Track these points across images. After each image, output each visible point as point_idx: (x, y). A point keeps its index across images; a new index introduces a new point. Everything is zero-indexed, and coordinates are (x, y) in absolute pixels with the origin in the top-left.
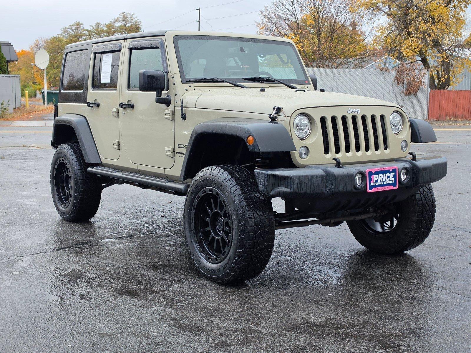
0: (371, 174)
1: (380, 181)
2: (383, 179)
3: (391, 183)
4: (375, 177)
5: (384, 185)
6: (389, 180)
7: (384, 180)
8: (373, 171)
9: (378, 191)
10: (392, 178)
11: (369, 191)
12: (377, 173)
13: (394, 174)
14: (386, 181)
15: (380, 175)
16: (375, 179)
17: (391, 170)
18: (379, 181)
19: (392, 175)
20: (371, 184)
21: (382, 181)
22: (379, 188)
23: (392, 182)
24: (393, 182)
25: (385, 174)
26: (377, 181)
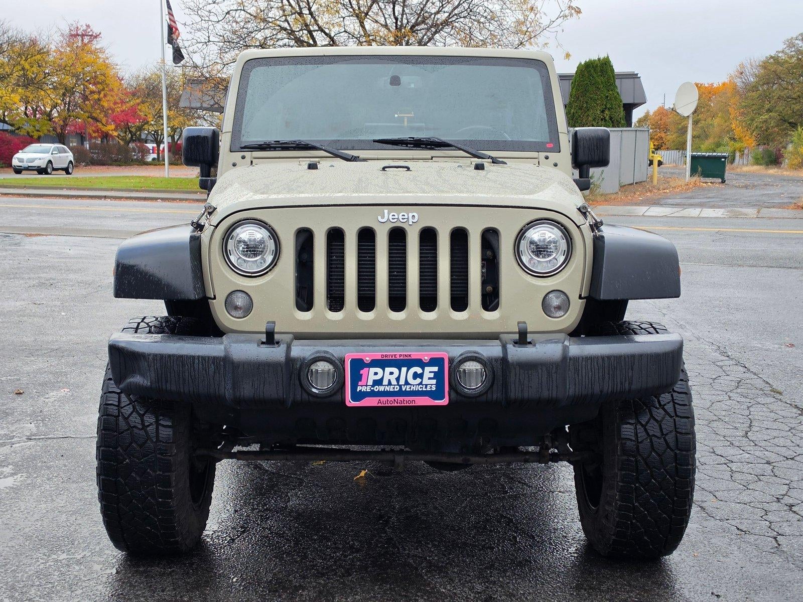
0: (358, 365)
1: (390, 383)
2: (398, 379)
3: (424, 389)
4: (372, 374)
5: (401, 393)
6: (421, 383)
7: (402, 382)
8: (368, 359)
9: (380, 405)
10: (430, 378)
11: (350, 402)
12: (382, 363)
13: (436, 369)
14: (407, 383)
15: (388, 370)
16: (372, 378)
17: (426, 359)
18: (385, 382)
19: (430, 372)
20: (359, 389)
21: (394, 382)
22: (384, 399)
23: (428, 389)
24: (434, 389)
25: (404, 370)
26: (379, 382)
